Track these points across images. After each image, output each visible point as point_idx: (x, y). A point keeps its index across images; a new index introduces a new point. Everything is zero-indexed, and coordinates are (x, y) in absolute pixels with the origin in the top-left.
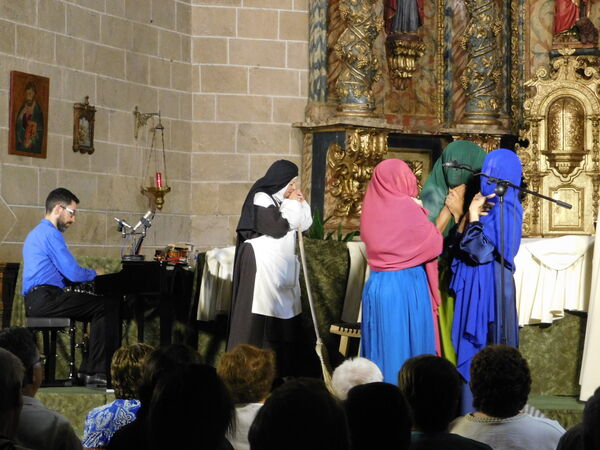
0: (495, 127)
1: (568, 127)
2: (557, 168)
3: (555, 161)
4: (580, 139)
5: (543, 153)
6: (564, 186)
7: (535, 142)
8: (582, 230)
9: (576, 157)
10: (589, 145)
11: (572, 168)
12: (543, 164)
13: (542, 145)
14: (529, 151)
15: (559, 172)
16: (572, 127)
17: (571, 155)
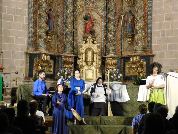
0: (73, 54)
1: (91, 55)
2: (87, 65)
3: (88, 63)
4: (93, 58)
5: (84, 61)
6: (89, 69)
7: (82, 58)
8: (93, 80)
9: (92, 62)
10: (95, 60)
11: (91, 65)
12: (84, 64)
13: (84, 59)
14: (81, 61)
15: (88, 66)
16: (92, 55)
17: (91, 62)
